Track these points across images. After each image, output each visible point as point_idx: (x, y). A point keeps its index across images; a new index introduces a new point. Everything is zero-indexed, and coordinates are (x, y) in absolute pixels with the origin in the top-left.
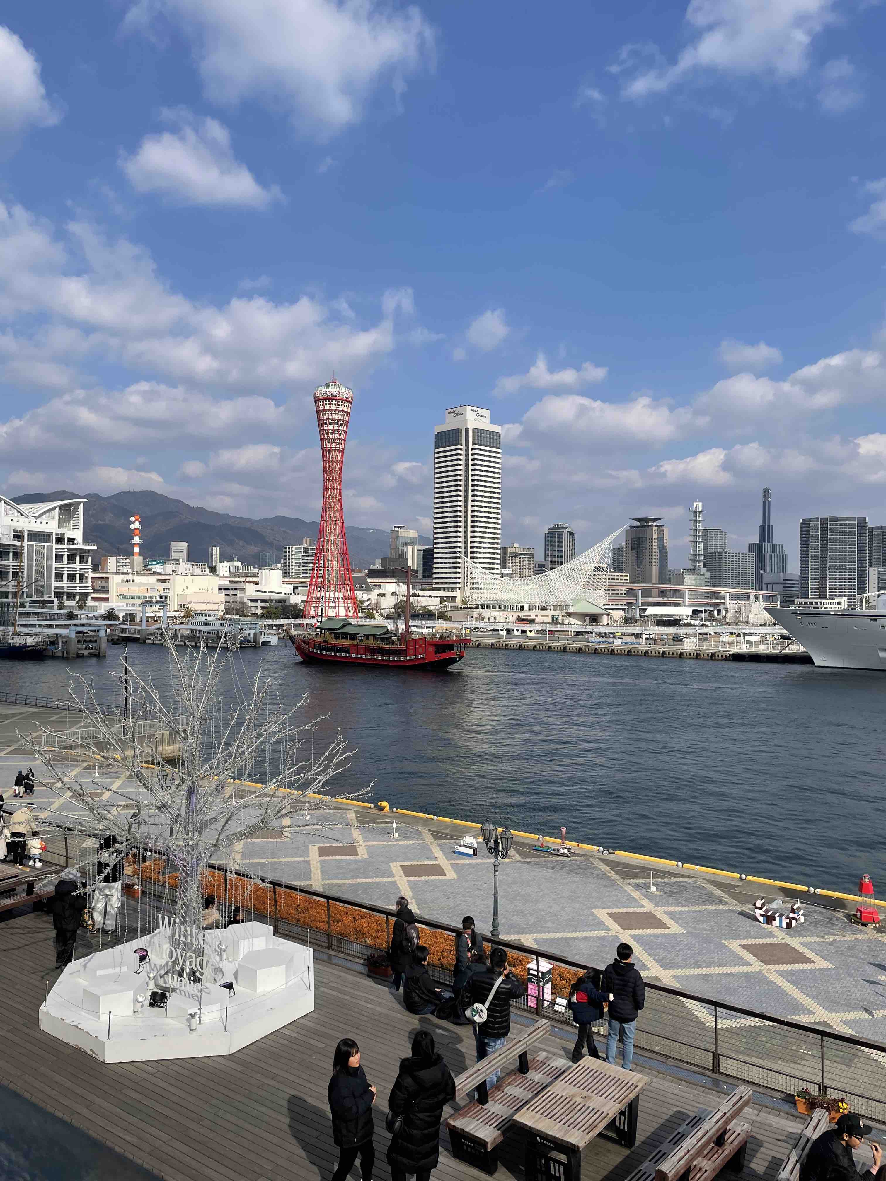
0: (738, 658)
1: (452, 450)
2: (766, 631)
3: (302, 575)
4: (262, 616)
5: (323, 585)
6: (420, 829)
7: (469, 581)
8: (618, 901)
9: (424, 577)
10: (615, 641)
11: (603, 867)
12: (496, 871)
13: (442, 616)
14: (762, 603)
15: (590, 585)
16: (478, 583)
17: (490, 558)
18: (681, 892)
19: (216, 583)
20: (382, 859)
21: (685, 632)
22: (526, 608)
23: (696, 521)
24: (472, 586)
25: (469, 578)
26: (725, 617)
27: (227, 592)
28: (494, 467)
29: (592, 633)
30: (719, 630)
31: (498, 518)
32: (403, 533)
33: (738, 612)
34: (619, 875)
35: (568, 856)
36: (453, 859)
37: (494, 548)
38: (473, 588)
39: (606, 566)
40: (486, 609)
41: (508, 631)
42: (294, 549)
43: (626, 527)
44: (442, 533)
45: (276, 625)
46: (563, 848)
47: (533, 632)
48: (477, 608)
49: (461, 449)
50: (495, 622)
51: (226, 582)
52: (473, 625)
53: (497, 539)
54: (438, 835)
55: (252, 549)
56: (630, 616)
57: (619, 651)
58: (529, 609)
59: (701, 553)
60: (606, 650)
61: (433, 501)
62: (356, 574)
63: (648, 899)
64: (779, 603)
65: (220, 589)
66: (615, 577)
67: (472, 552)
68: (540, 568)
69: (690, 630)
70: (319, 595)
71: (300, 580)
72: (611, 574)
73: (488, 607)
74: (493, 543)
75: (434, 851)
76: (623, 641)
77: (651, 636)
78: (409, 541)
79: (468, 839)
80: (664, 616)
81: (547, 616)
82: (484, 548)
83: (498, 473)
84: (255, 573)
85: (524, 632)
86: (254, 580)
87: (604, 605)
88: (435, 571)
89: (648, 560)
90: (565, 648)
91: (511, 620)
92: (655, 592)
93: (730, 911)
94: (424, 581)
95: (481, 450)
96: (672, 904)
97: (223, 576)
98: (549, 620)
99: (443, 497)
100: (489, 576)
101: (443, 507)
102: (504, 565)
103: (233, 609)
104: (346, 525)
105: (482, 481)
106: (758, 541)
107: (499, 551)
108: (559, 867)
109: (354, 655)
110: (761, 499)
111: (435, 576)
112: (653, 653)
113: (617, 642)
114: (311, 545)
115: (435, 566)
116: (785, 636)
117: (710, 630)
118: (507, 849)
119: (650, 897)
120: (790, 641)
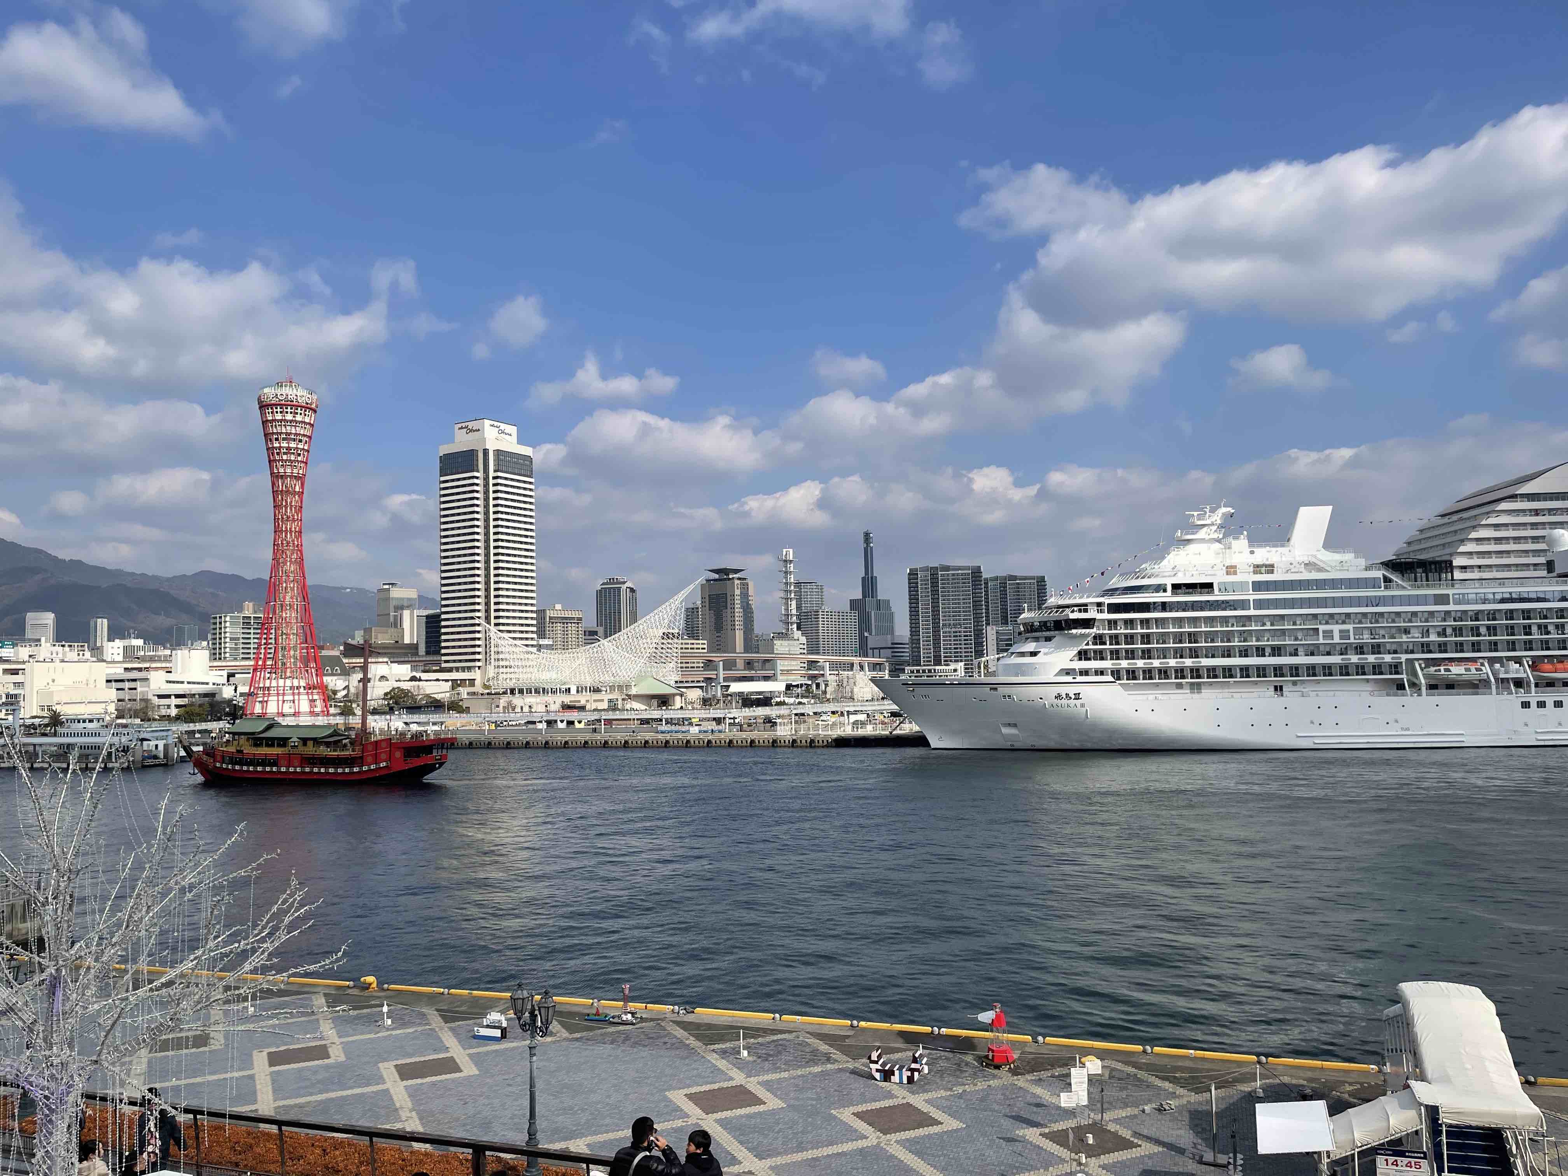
0: (842, 743)
1: (464, 479)
2: (874, 708)
3: (242, 656)
4: (178, 718)
5: (274, 669)
6: (424, 1010)
7: (492, 657)
8: (699, 1076)
9: (428, 653)
10: (691, 729)
11: (679, 1033)
12: (532, 1055)
13: (455, 706)
14: (868, 673)
15: (656, 658)
16: (506, 659)
17: (522, 625)
18: (780, 1053)
19: (103, 671)
20: (367, 1059)
21: (778, 713)
22: (573, 690)
23: (786, 572)
24: (497, 664)
25: (492, 653)
26: (825, 692)
27: (120, 685)
28: (525, 502)
29: (661, 720)
30: (819, 708)
31: (532, 571)
32: (396, 593)
33: (840, 685)
34: (699, 1040)
35: (633, 1024)
36: (471, 1047)
37: (527, 611)
38: (498, 667)
39: (677, 631)
40: (517, 695)
41: (549, 723)
42: (228, 619)
43: (701, 580)
44: (453, 591)
45: (200, 732)
46: (626, 1013)
47: (583, 723)
48: (504, 693)
49: (477, 478)
50: (531, 712)
51: (118, 671)
52: (501, 717)
53: (532, 598)
54: (449, 1016)
55: (163, 621)
56: (709, 696)
57: (697, 742)
58: (578, 691)
59: (794, 612)
60: (680, 742)
61: (438, 547)
62: (324, 653)
63: (738, 1068)
64: (887, 672)
65: (108, 681)
66: (689, 646)
67: (496, 618)
68: (591, 636)
69: (783, 711)
70: (267, 685)
71: (238, 663)
72: (684, 642)
73: (521, 691)
74: (526, 604)
75: (443, 1039)
76: (702, 728)
77: (737, 721)
78: (405, 604)
79: (494, 1016)
80: (752, 693)
81: (602, 700)
82: (514, 611)
83: (531, 510)
84: (165, 656)
85: (570, 723)
86: (164, 665)
87: (676, 682)
88: (443, 644)
89: (729, 623)
90: (626, 742)
91: (553, 707)
92: (740, 664)
93: (840, 1070)
94: (428, 659)
95: (506, 479)
96: (768, 1071)
97: (114, 662)
98: (605, 705)
99: (453, 543)
100: (521, 649)
101: (453, 557)
102: (541, 634)
103: (130, 710)
104: (309, 582)
105: (508, 520)
106: (859, 596)
107: (534, 615)
108: (621, 1039)
109: (283, 769)
110: (863, 545)
111: (443, 651)
112: (739, 742)
113: (695, 730)
114: (255, 612)
115: (443, 637)
116: (896, 713)
117: (809, 710)
118: (547, 1023)
119: (741, 1065)
120: (902, 719)
